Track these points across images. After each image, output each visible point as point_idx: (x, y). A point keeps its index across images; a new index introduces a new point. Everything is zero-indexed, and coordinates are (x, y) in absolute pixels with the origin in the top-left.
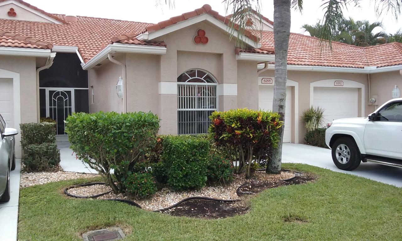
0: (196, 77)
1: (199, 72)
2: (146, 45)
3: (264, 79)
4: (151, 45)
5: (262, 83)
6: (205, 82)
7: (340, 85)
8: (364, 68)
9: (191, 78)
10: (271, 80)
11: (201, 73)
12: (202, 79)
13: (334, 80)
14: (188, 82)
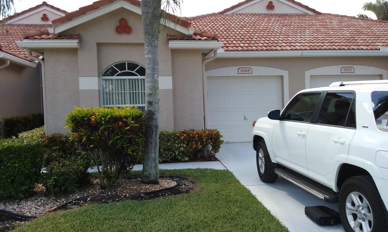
0: (127, 71)
1: (129, 64)
2: (57, 40)
3: (240, 69)
4: (63, 39)
5: (238, 73)
6: (137, 75)
7: (349, 72)
8: (380, 49)
9: (120, 72)
10: (251, 70)
11: (132, 66)
12: (134, 72)
13: (341, 66)
14: (117, 76)
